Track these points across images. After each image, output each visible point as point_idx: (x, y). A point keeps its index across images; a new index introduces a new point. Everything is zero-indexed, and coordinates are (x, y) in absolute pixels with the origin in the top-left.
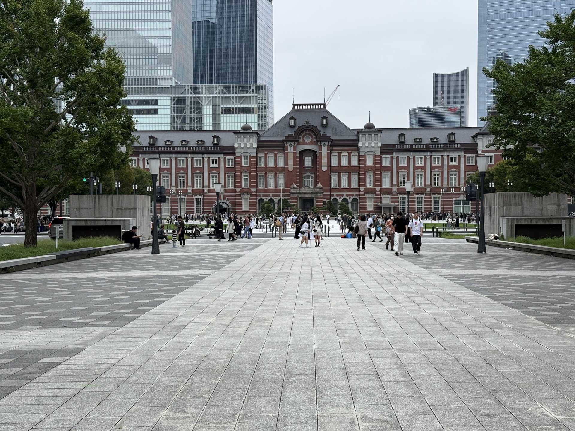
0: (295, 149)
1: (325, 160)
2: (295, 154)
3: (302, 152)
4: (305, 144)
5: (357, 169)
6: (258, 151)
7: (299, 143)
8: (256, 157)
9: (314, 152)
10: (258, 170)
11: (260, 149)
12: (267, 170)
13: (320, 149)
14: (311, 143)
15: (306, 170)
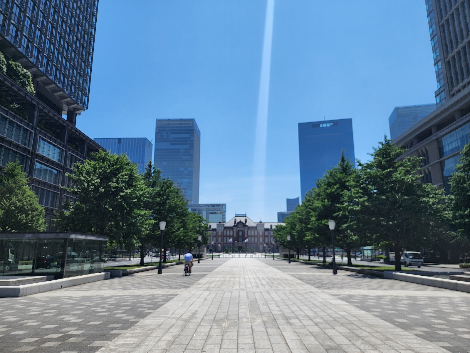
0: (236, 229)
1: (246, 233)
2: (236, 231)
3: (239, 230)
4: (239, 227)
5: (257, 236)
6: (224, 230)
7: (238, 228)
8: (223, 232)
9: (242, 230)
10: (224, 236)
11: (225, 229)
12: (227, 236)
13: (245, 229)
14: (242, 227)
15: (240, 237)
